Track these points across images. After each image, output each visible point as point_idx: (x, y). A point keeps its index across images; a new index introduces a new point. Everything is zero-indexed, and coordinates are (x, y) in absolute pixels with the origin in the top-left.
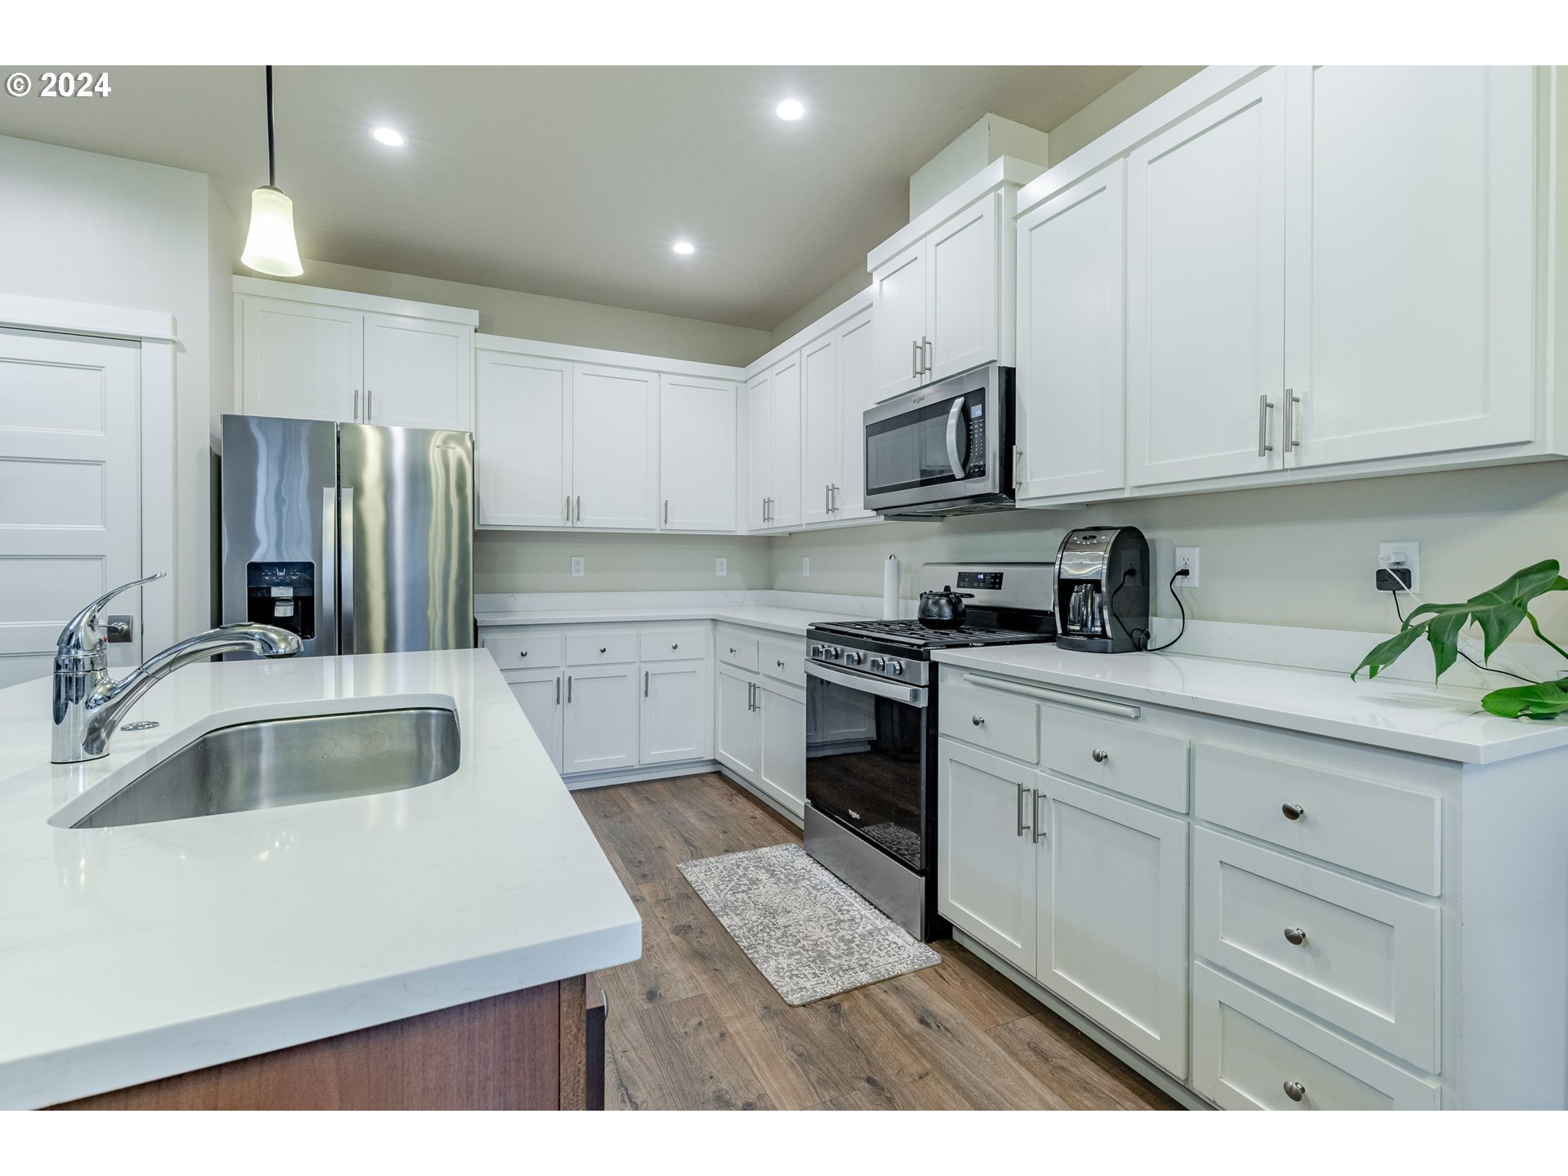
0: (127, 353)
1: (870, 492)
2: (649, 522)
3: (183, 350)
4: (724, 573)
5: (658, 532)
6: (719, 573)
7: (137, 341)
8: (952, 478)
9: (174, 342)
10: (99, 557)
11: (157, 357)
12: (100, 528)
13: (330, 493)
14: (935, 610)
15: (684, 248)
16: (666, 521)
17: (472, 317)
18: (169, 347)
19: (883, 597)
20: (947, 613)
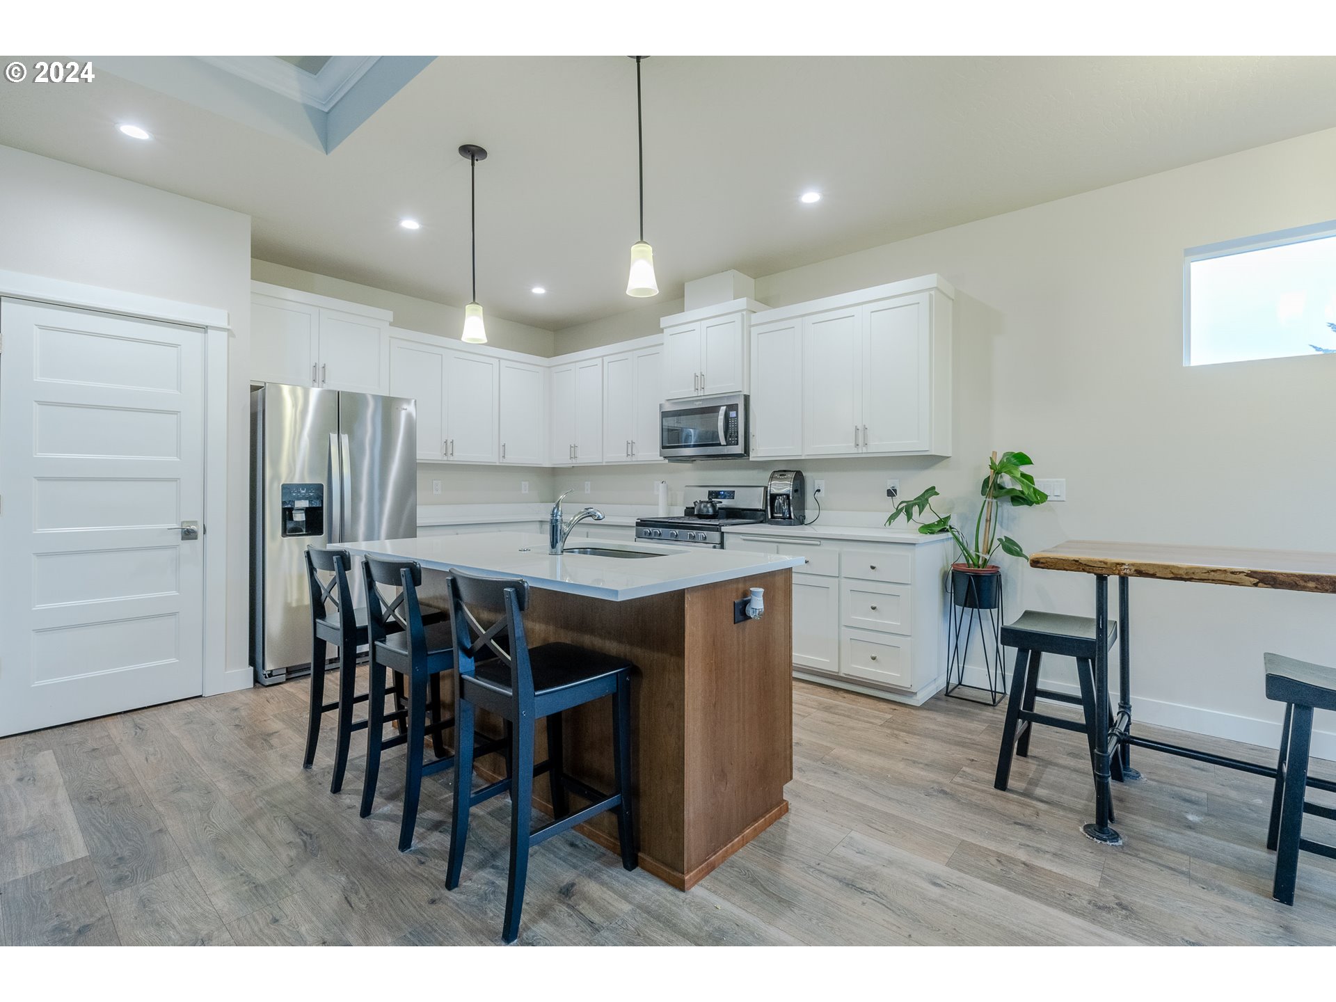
0: (197, 336)
1: (664, 447)
2: (491, 458)
3: (234, 336)
4: (527, 492)
5: (498, 464)
6: (523, 492)
7: (205, 328)
8: (719, 445)
9: (228, 330)
10: (175, 480)
11: (218, 341)
12: (175, 459)
13: (334, 437)
14: (705, 510)
15: (539, 291)
16: (504, 457)
17: (389, 315)
18: (225, 334)
19: (658, 505)
20: (711, 510)
